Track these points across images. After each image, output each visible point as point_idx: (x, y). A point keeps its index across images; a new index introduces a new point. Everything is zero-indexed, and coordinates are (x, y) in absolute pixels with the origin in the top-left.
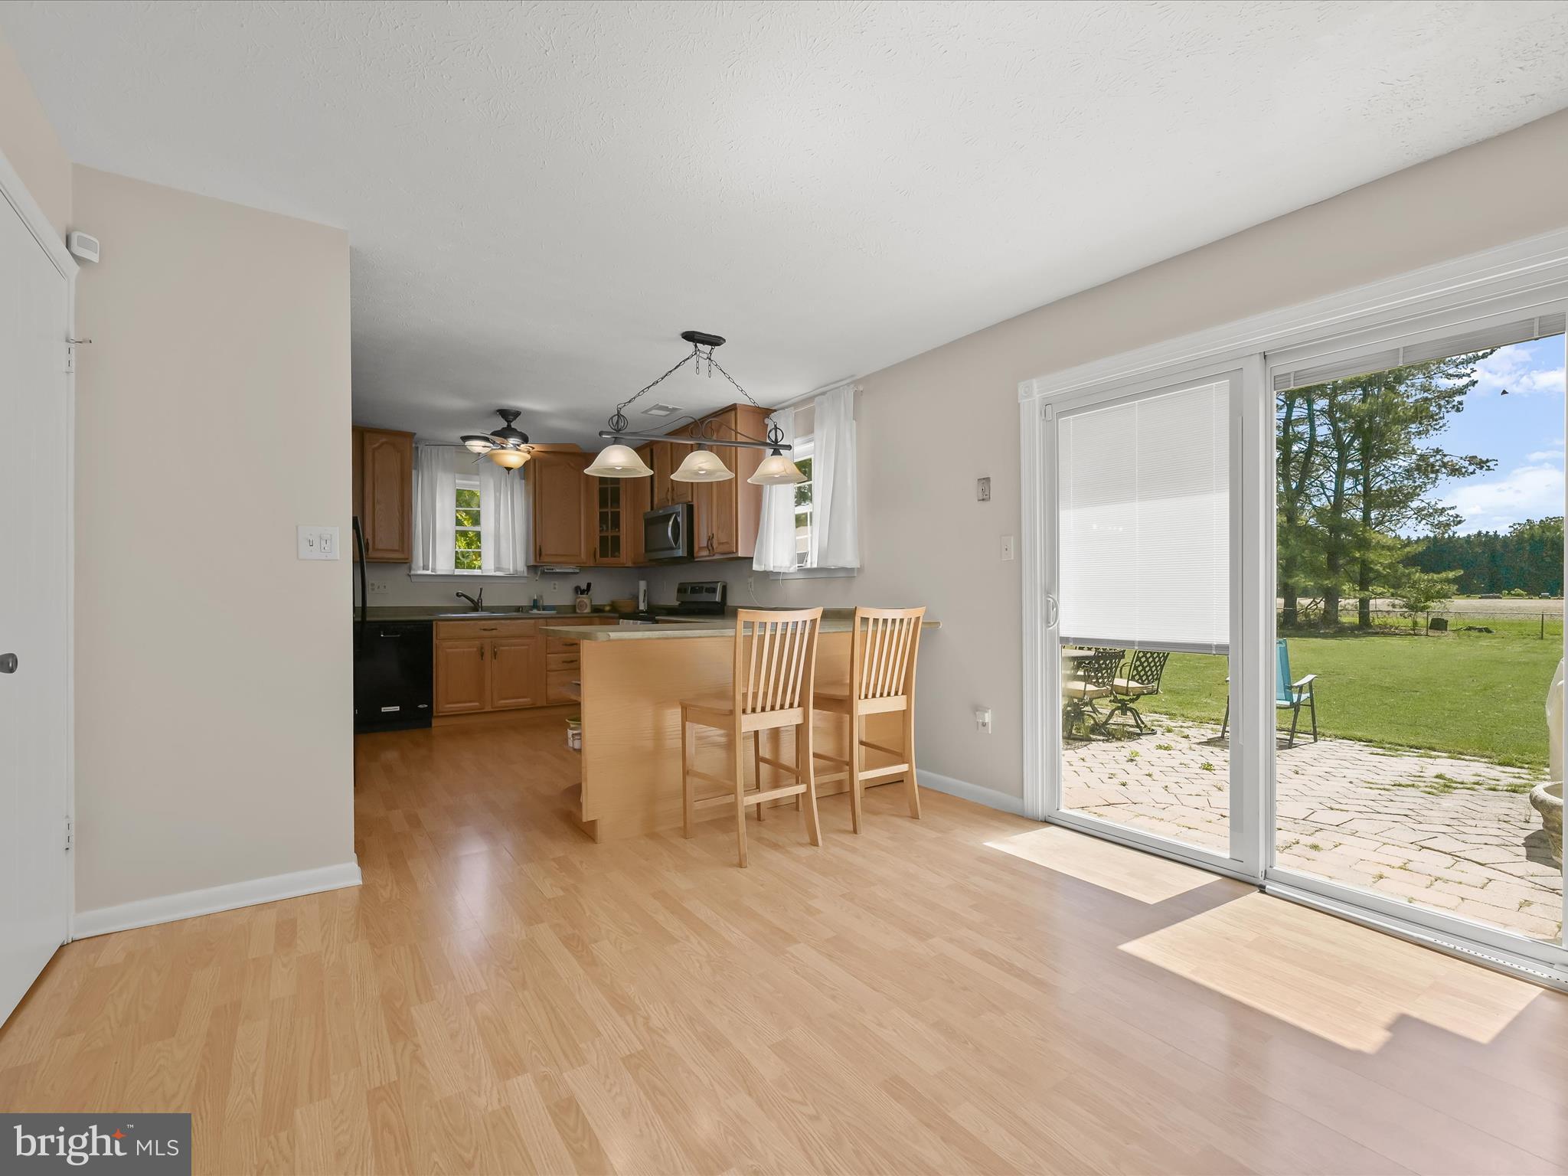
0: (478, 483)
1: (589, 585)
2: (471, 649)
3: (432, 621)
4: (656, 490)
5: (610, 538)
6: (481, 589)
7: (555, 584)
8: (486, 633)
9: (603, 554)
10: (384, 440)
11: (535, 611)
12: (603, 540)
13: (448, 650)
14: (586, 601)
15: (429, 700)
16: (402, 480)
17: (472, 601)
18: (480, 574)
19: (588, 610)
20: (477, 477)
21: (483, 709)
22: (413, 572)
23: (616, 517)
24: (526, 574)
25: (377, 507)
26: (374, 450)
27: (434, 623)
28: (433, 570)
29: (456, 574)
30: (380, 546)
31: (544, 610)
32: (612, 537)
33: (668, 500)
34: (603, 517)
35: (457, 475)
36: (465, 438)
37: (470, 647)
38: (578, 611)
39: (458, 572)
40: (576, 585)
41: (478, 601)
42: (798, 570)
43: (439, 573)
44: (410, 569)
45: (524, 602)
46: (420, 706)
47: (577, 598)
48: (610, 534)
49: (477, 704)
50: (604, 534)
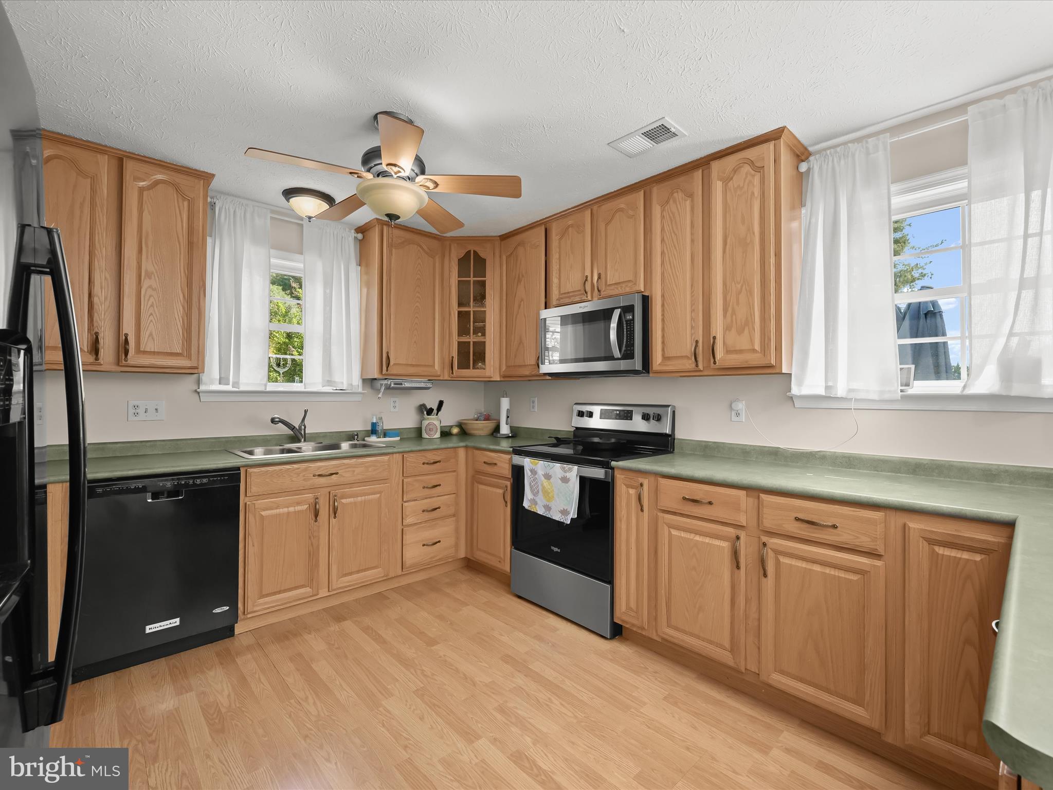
0: (301, 266)
1: (441, 404)
2: (299, 508)
3: (238, 469)
4: (554, 280)
5: (472, 343)
6: (306, 412)
7: (395, 402)
8: (322, 481)
9: (464, 364)
10: (160, 177)
11: (373, 439)
12: (463, 348)
13: (263, 513)
14: (437, 423)
15: (232, 601)
16: (191, 244)
17: (292, 428)
18: (303, 389)
19: (438, 435)
20: (298, 256)
21: (317, 594)
22: (203, 388)
23: (481, 318)
24: (360, 390)
25: (146, 284)
26: (141, 190)
27: (242, 471)
28: (236, 384)
29: (268, 389)
30: (149, 346)
31: (385, 436)
32: (473, 342)
33: (586, 293)
34: (463, 317)
35: (273, 252)
36: (289, 193)
37: (298, 504)
38: (425, 435)
39: (271, 387)
40: (421, 403)
41: (300, 427)
42: (902, 397)
43: (242, 388)
44: (198, 382)
45: (358, 426)
46: (218, 610)
47: (424, 419)
48: (472, 339)
49: (308, 589)
50: (464, 339)
